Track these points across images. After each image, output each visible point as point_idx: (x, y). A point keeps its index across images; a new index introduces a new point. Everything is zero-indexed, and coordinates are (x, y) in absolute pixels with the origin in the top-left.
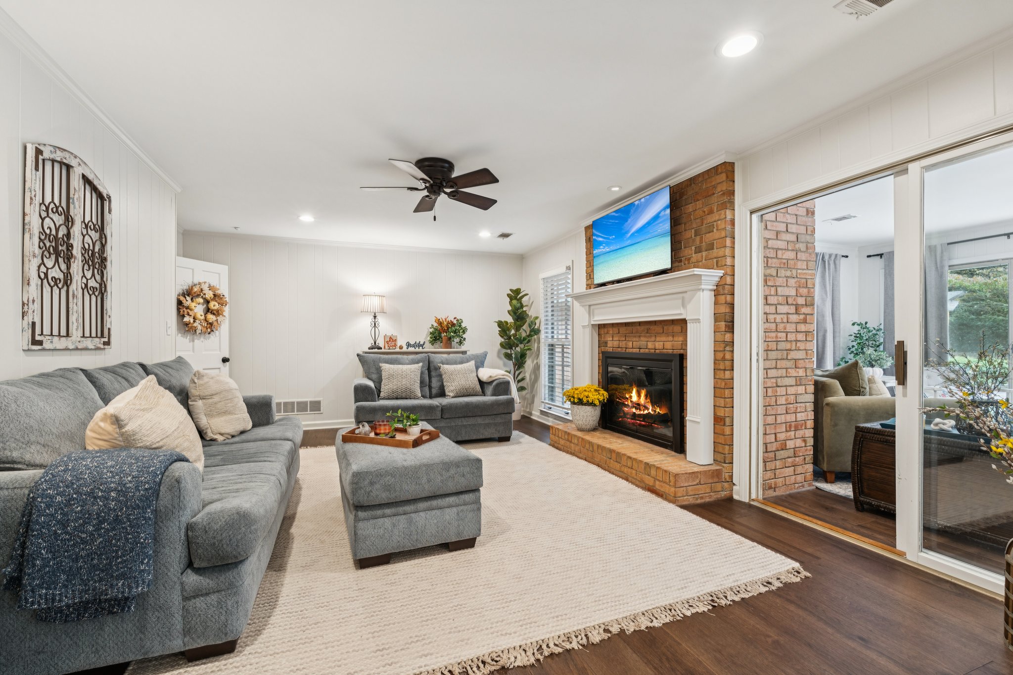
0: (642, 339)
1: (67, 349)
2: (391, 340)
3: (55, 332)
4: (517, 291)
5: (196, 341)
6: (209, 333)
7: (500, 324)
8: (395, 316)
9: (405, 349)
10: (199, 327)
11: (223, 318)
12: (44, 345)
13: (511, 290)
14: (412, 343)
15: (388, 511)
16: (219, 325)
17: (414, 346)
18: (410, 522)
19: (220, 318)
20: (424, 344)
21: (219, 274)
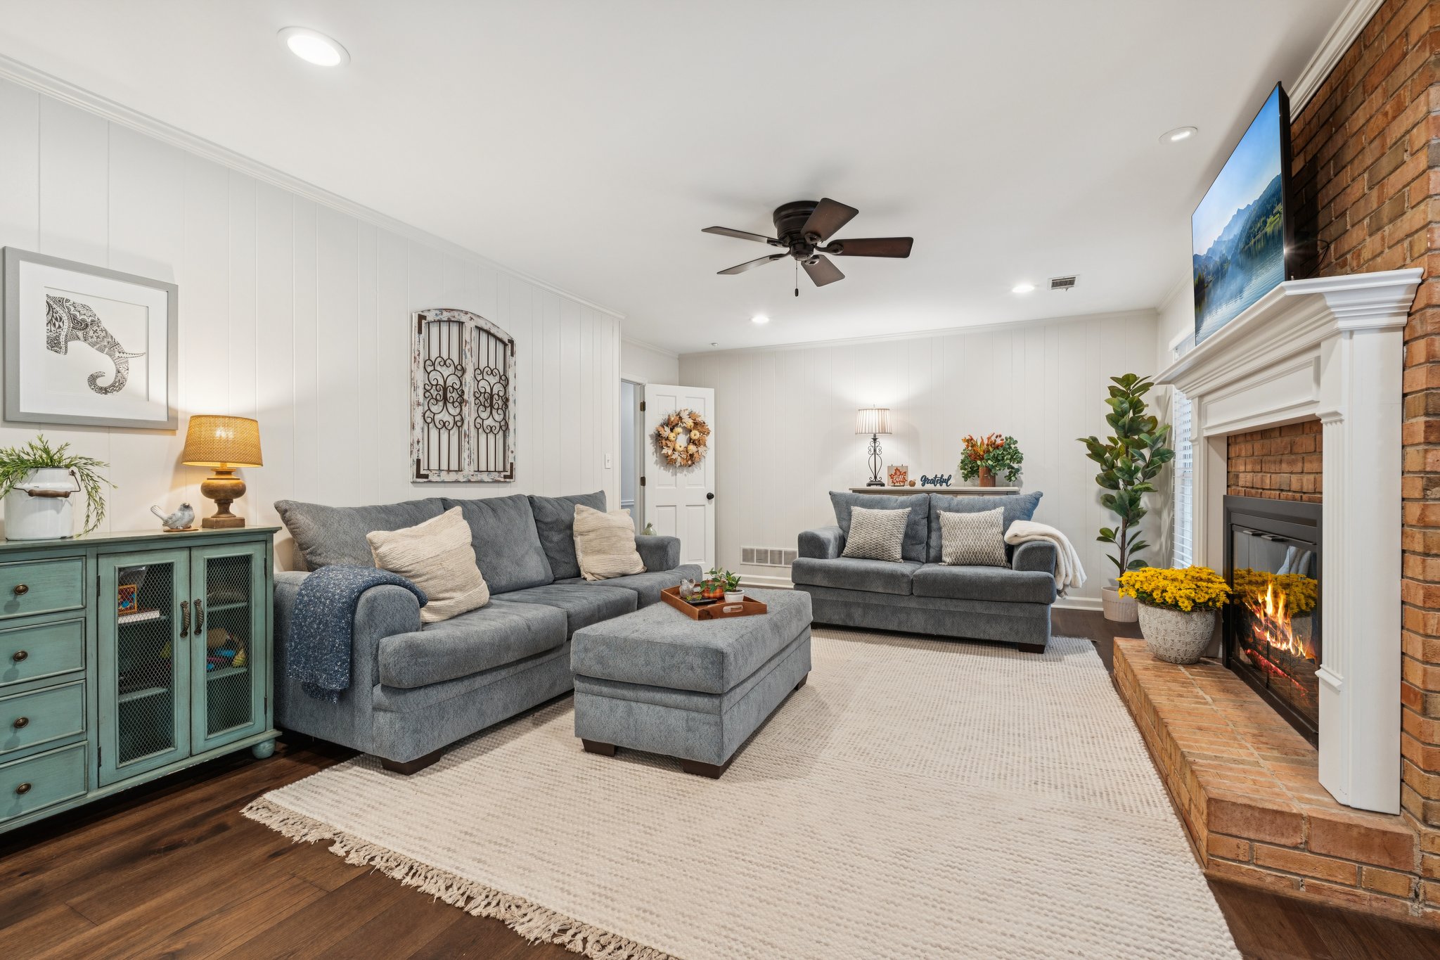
0: (1285, 467)
1: (457, 482)
2: (898, 473)
3: (444, 466)
4: (1128, 380)
5: (678, 474)
6: (690, 466)
7: (1093, 444)
8: (909, 437)
9: (918, 486)
10: (679, 460)
11: (705, 448)
12: (430, 478)
13: (1113, 379)
14: (931, 477)
15: (605, 690)
16: (702, 457)
17: (933, 482)
18: (630, 712)
19: (701, 449)
20: (949, 479)
21: (704, 399)
